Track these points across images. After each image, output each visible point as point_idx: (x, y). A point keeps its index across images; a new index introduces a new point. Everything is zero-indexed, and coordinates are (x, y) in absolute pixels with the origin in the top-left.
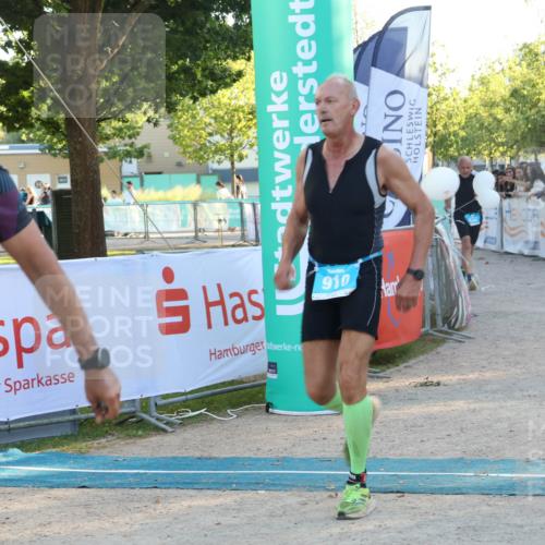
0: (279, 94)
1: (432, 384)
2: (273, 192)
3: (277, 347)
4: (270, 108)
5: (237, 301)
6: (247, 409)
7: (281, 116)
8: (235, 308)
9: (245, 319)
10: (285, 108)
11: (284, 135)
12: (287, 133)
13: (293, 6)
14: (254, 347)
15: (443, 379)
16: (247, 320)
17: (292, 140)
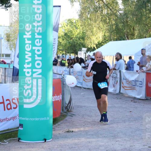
0: (28, 32)
1: (70, 132)
2: (24, 65)
3: (23, 119)
4: (25, 36)
5: (8, 102)
6: (10, 140)
7: (28, 39)
8: (8, 104)
9: (11, 108)
10: (30, 37)
11: (29, 46)
12: (30, 45)
13: (34, 2)
14: (14, 118)
15: (74, 130)
16: (11, 109)
17: (32, 48)
